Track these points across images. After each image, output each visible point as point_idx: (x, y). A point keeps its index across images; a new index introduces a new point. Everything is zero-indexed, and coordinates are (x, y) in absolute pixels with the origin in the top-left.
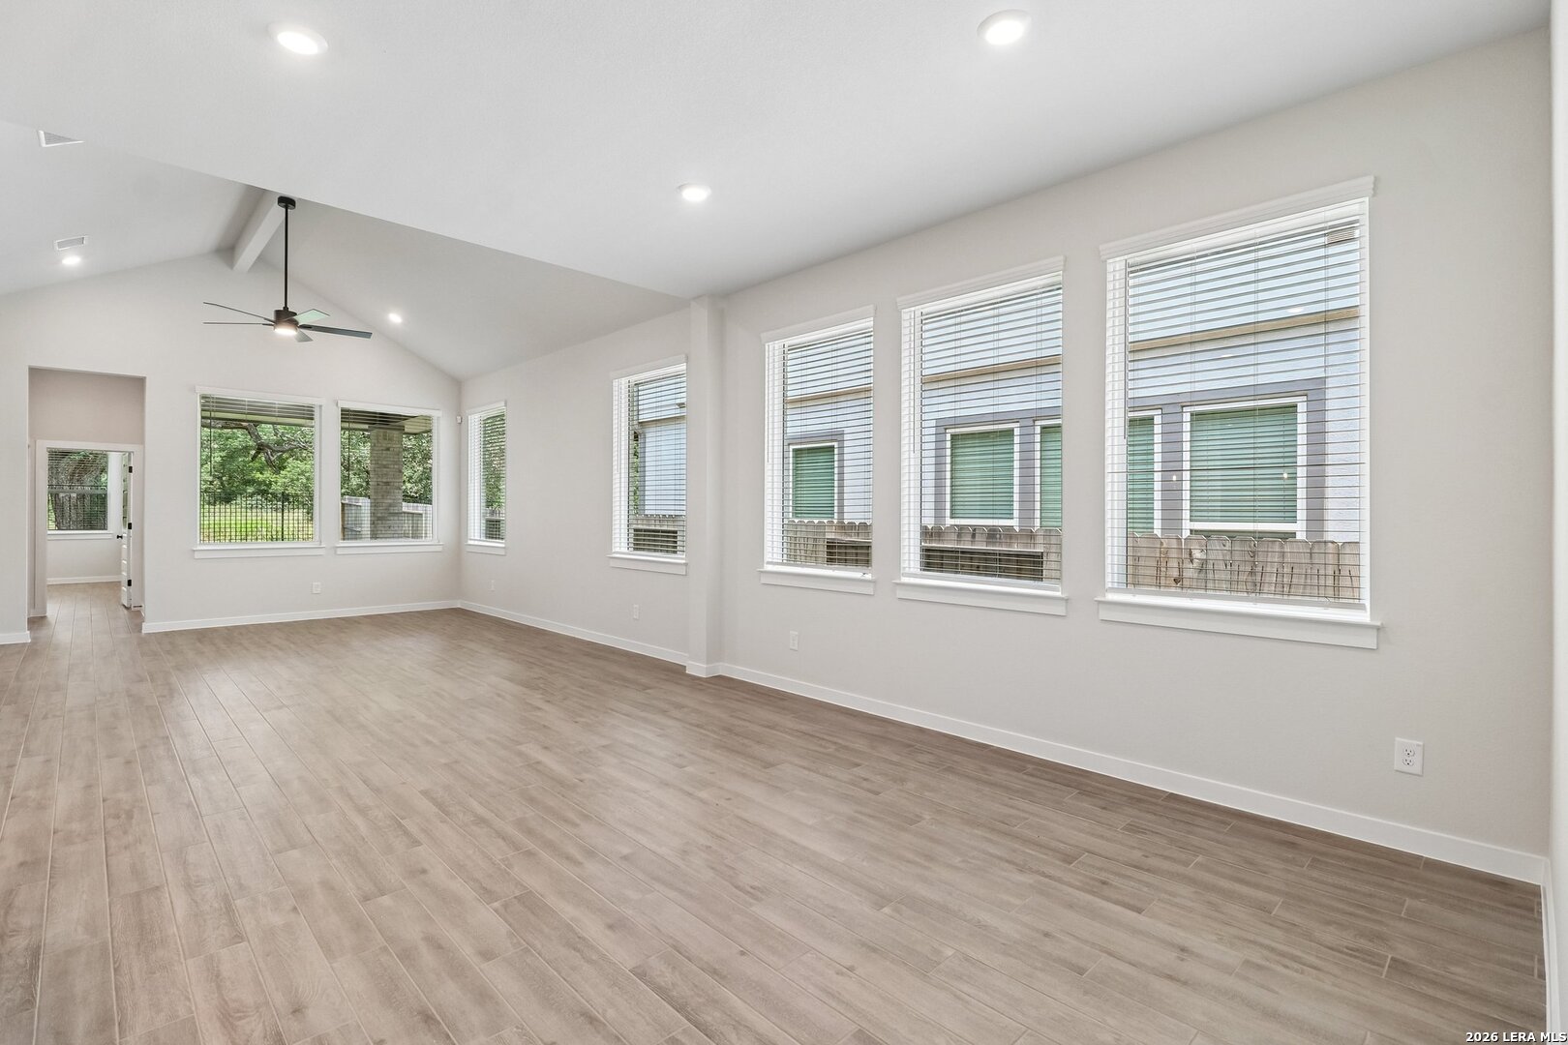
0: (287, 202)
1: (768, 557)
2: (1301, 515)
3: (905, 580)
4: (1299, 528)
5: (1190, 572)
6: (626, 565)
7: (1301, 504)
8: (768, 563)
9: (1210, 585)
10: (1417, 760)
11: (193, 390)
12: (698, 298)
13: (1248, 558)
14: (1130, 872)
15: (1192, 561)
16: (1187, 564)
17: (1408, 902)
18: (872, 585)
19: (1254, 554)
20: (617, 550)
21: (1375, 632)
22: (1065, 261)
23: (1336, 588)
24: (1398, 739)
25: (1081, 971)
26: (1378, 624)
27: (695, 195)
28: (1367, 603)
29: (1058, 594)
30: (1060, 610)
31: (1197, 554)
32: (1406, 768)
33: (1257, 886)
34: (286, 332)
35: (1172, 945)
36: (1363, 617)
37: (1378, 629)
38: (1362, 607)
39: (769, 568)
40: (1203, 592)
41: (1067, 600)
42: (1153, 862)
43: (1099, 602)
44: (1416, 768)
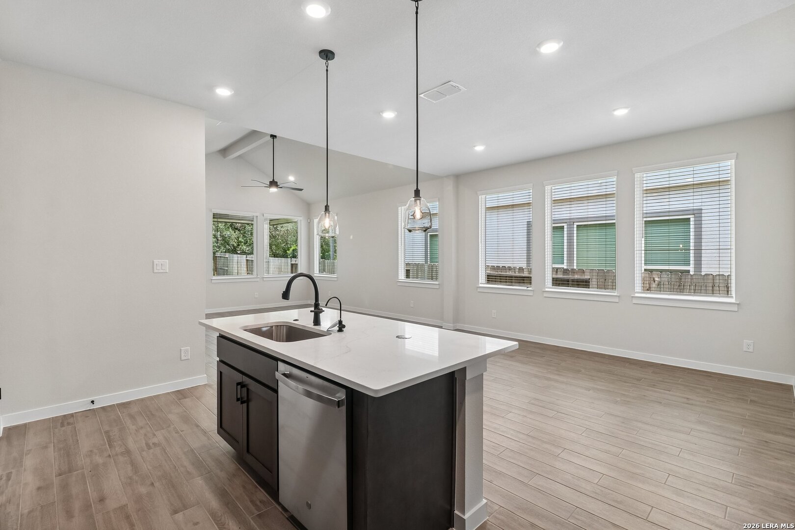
0: (273, 137)
1: (480, 282)
2: (692, 262)
3: (547, 290)
4: (691, 268)
5: (654, 285)
6: (403, 284)
7: (692, 259)
8: (481, 283)
9: (662, 289)
10: (751, 347)
11: (211, 211)
12: (448, 176)
13: (677, 280)
14: (660, 383)
15: (654, 281)
16: (652, 282)
17: (752, 389)
18: (532, 292)
19: (681, 279)
20: (400, 278)
21: (737, 305)
22: (618, 173)
23: (713, 290)
24: (745, 341)
25: (661, 403)
26: (738, 302)
27: (480, 148)
28: (734, 295)
29: (616, 294)
30: (617, 300)
31: (657, 279)
32: (748, 350)
33: (703, 386)
34: (274, 190)
35: (685, 398)
36: (733, 300)
37: (738, 304)
38: (732, 297)
39: (481, 285)
40: (659, 292)
41: (619, 296)
42: (665, 380)
43: (633, 297)
44: (751, 350)
